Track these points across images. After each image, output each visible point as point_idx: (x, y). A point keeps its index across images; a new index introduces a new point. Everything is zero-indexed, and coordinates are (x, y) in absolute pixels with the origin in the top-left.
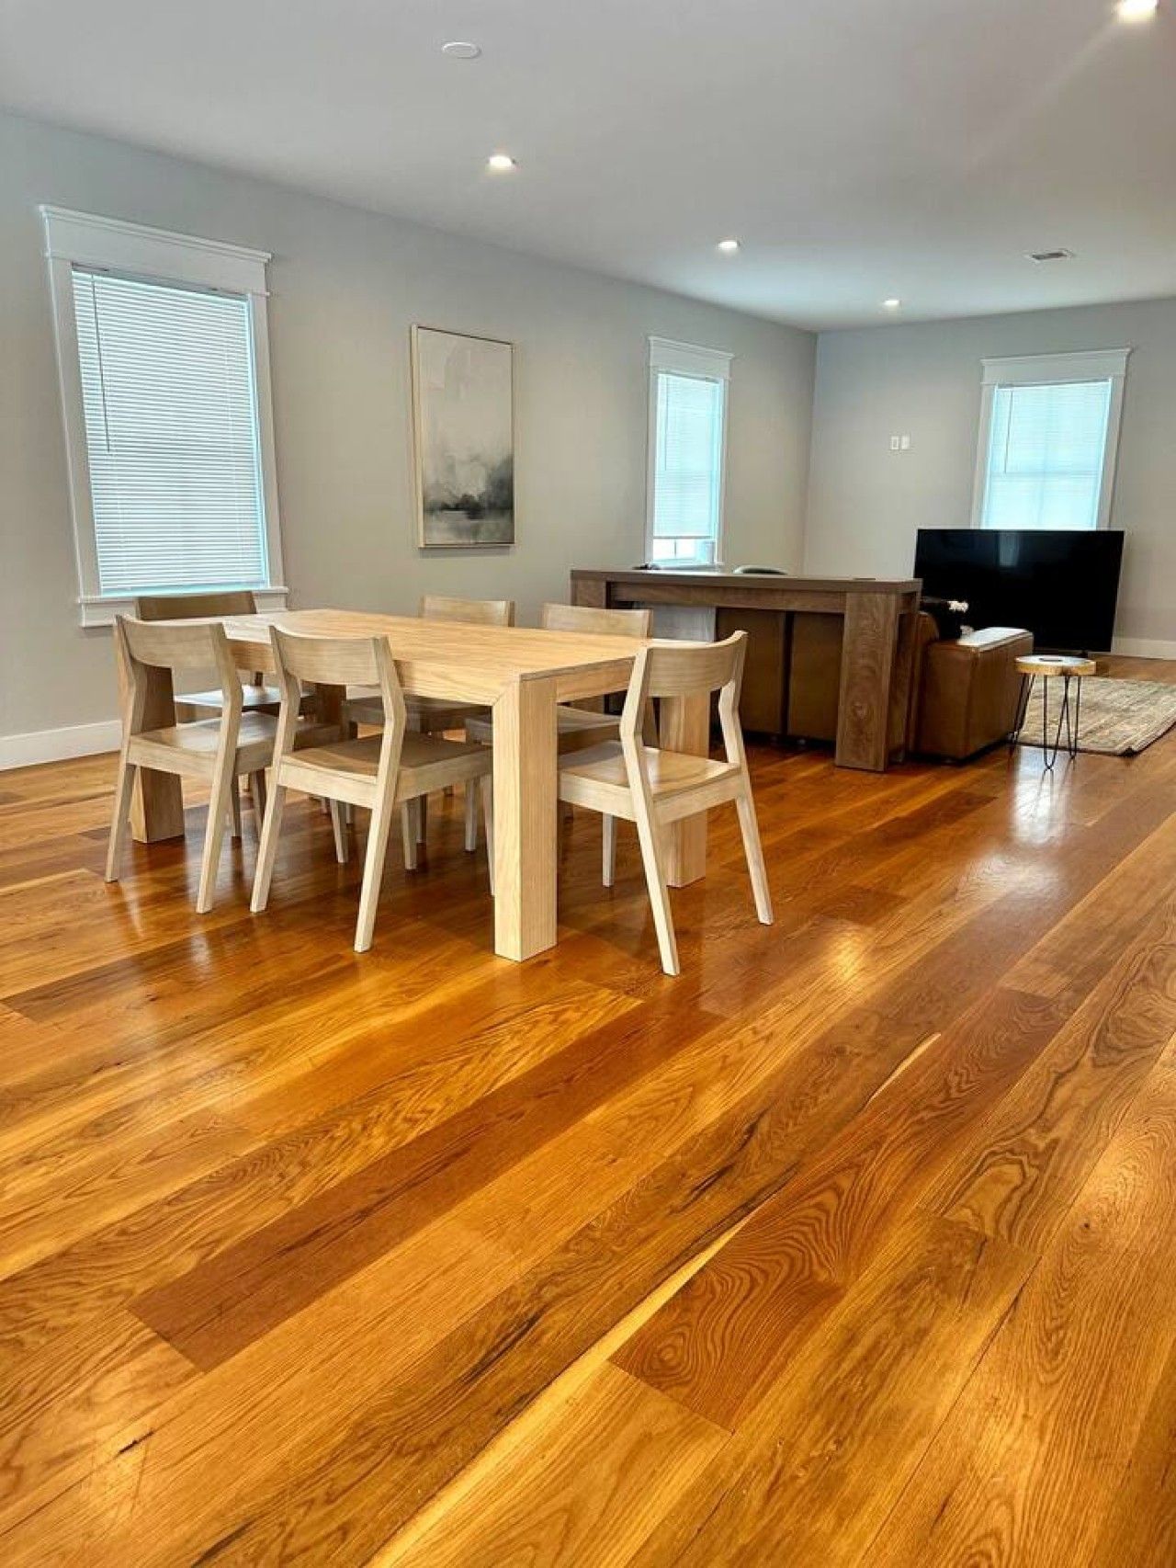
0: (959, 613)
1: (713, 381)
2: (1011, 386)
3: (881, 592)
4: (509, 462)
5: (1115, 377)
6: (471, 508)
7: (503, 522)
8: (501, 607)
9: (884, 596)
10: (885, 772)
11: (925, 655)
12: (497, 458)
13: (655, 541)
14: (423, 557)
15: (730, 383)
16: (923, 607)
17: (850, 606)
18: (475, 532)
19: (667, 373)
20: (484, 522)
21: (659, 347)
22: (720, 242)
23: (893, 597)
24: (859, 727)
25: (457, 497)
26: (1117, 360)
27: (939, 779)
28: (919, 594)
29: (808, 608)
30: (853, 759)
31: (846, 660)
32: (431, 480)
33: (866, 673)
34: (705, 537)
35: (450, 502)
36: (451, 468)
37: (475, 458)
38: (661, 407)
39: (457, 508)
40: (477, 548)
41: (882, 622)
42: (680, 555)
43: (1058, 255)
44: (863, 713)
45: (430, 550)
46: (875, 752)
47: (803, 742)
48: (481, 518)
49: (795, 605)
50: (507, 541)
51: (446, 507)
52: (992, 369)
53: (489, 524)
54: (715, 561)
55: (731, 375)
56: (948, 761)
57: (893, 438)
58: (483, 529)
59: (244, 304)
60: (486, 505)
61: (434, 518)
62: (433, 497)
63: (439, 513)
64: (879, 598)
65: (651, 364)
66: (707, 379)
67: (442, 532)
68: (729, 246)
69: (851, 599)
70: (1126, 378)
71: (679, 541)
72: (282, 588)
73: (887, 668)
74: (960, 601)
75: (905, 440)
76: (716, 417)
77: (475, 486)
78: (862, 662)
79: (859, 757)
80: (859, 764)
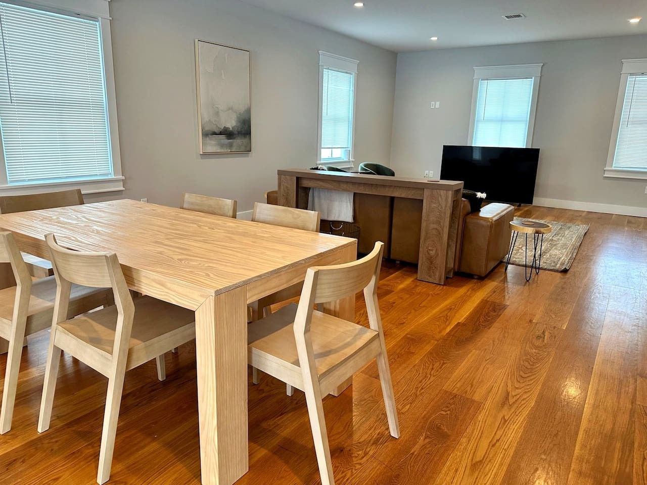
0: (481, 199)
1: (350, 74)
2: (487, 80)
3: (444, 190)
4: (249, 111)
5: (536, 77)
6: (228, 134)
7: (245, 141)
8: (229, 202)
9: (445, 192)
10: (445, 285)
11: (465, 222)
12: (242, 108)
13: (322, 150)
14: (202, 158)
15: (357, 74)
16: (464, 196)
17: (426, 196)
18: (231, 146)
19: (328, 69)
20: (235, 141)
21: (324, 57)
22: (354, 3)
23: (450, 192)
24: (431, 260)
25: (220, 128)
26: (537, 68)
27: (474, 290)
28: (462, 189)
29: (403, 196)
30: (427, 277)
31: (424, 224)
32: (206, 119)
33: (434, 232)
34: (345, 148)
35: (217, 131)
36: (217, 114)
37: (231, 109)
38: (325, 85)
39: (221, 134)
40: (232, 154)
41: (444, 206)
42: (334, 156)
43: (519, 16)
44: (433, 253)
45: (205, 155)
46: (439, 274)
47: (398, 262)
48: (234, 138)
49: (396, 194)
50: (248, 150)
51: (214, 133)
52: (478, 71)
53: (238, 142)
54: (350, 159)
55: (358, 71)
56: (476, 277)
57: (432, 103)
58: (234, 144)
59: (97, 23)
60: (236, 133)
61: (208, 139)
62: (207, 129)
63: (210, 136)
64: (443, 192)
65: (320, 64)
66: (347, 73)
67: (213, 146)
68: (359, 5)
69: (427, 192)
70: (541, 77)
71: (333, 149)
72: (121, 177)
73: (446, 230)
74: (482, 193)
75: (438, 103)
76: (351, 91)
77: (231, 123)
78: (432, 226)
79: (430, 276)
80: (431, 280)
